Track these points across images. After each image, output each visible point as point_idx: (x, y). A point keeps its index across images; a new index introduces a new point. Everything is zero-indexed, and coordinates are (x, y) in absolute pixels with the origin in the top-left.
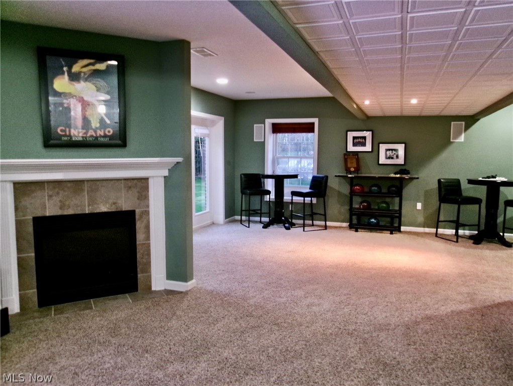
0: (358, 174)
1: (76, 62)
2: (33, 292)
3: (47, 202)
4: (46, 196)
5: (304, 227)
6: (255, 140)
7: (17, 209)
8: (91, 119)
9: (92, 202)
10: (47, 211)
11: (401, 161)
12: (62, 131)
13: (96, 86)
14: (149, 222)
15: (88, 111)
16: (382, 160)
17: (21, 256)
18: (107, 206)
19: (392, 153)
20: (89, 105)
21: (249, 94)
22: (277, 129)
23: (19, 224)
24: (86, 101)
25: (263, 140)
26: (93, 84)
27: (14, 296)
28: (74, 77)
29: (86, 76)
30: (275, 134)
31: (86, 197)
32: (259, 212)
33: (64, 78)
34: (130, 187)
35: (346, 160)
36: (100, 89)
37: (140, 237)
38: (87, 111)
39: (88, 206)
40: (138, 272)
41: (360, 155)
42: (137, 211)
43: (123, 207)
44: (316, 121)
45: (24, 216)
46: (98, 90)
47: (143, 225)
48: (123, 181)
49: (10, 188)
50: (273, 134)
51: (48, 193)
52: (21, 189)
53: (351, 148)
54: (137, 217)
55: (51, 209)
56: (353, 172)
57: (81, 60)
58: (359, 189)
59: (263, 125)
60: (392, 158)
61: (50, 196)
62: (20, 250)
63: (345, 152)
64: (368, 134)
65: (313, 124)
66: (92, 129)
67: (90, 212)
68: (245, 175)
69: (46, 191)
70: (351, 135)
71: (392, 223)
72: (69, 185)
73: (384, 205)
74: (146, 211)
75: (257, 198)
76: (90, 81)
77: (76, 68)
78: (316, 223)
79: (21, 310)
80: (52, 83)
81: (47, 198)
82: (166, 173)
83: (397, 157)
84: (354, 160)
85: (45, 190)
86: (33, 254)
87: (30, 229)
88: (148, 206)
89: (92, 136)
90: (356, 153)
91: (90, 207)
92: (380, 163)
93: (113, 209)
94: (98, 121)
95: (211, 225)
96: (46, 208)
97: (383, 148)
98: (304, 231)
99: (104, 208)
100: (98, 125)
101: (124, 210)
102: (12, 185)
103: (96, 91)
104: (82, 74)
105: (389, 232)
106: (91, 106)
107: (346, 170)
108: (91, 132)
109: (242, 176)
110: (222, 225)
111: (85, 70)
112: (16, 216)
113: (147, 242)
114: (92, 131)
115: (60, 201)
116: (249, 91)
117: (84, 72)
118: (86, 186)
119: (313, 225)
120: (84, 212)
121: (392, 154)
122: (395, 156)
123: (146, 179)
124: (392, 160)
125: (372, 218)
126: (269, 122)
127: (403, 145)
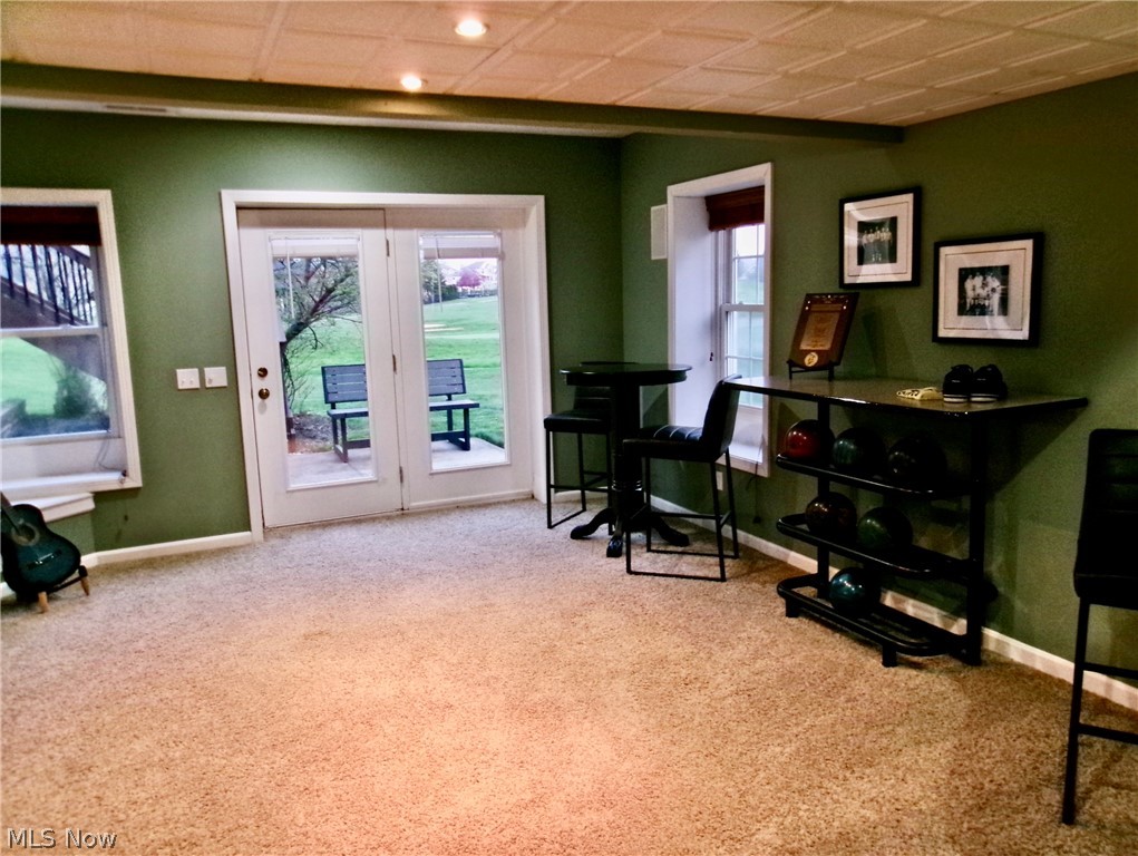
6: (652, 257)
11: (1018, 323)
16: (949, 319)
30: (722, 233)
50: (711, 236)
53: (851, 270)
56: (813, 369)
60: (985, 310)
63: (836, 289)
64: (904, 207)
70: (853, 215)
83: (1004, 305)
84: (832, 322)
92: (941, 331)
107: (790, 362)
122: (995, 300)
124: (983, 318)
126: (676, 194)
127: (1029, 244)
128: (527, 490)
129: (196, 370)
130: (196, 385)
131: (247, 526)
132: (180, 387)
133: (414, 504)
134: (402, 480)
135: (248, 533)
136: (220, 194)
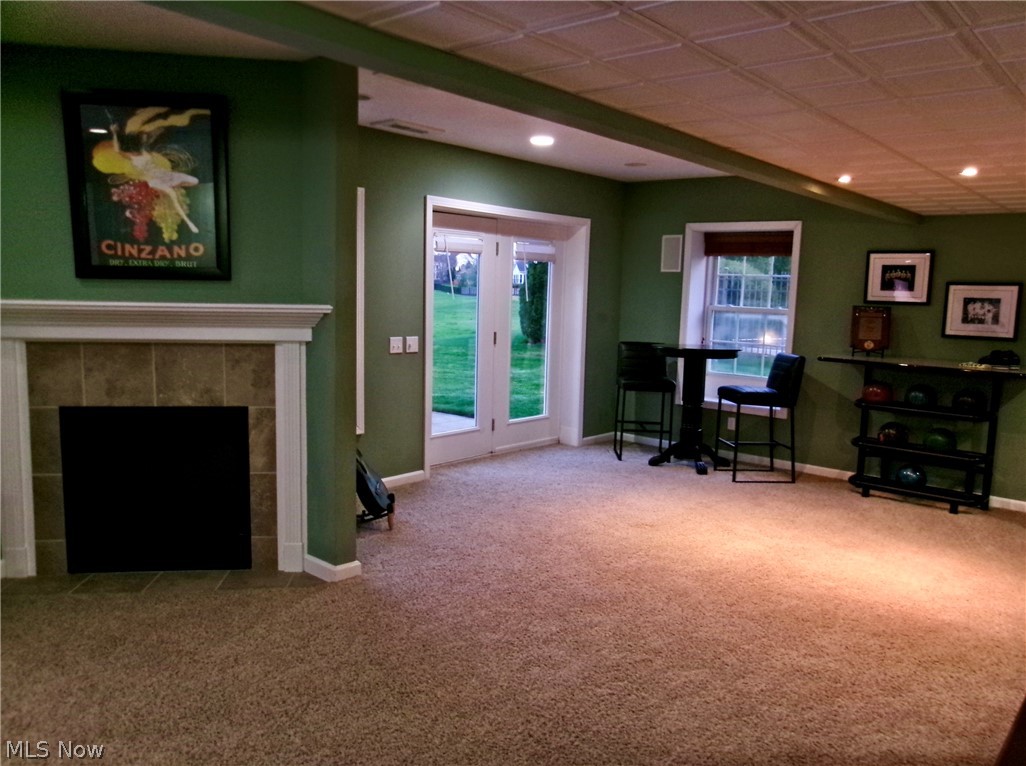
0: (882, 357)
1: (131, 114)
2: (59, 544)
3: (83, 380)
4: (82, 368)
5: (735, 471)
6: (663, 270)
7: (32, 390)
8: (163, 225)
9: (164, 384)
10: (84, 397)
11: (1006, 329)
12: (109, 247)
13: (170, 160)
14: (275, 434)
15: (157, 208)
16: (955, 326)
17: (39, 475)
18: (193, 396)
19: (982, 308)
20: (158, 197)
21: (633, 168)
22: (715, 245)
23: (36, 418)
24: (152, 189)
25: (679, 270)
26: (166, 155)
27: (26, 545)
28: (131, 144)
29: (152, 140)
30: (711, 258)
31: (154, 375)
32: (658, 428)
33: (112, 146)
34: (237, 362)
35: (855, 322)
36: (179, 165)
37: (256, 461)
38: (154, 209)
39: (158, 394)
40: (252, 531)
41: (895, 311)
42: (252, 409)
43: (225, 400)
44: (795, 226)
45: (45, 404)
46: (175, 166)
47: (263, 436)
48: (224, 348)
49: (20, 351)
50: (705, 258)
51: (85, 364)
52: (41, 354)
53: (875, 292)
54: (251, 421)
55: (91, 395)
56: (873, 350)
57: (142, 110)
58: (876, 394)
59: (681, 236)
60: (981, 321)
61: (89, 370)
62: (37, 465)
63: (860, 303)
64: (921, 261)
65: (790, 234)
66: (164, 244)
67: (160, 405)
68: (629, 345)
69: (82, 361)
70: (878, 261)
71: (969, 485)
72: (123, 351)
73: (940, 438)
74: (269, 410)
75: (656, 398)
76: (159, 151)
77: (133, 126)
78: (778, 463)
79: (38, 572)
80: (91, 158)
81: (83, 372)
82: (307, 335)
83: (996, 319)
84: (878, 325)
85: (79, 358)
86: (60, 475)
87: (54, 427)
88: (273, 401)
89: (163, 258)
90: (888, 306)
91: (161, 396)
92: (949, 332)
93: (205, 403)
94: (176, 227)
95: (550, 446)
96: (81, 391)
97: (957, 294)
98: (734, 480)
99: (187, 400)
100: (175, 236)
101: (225, 404)
102: (24, 346)
103: (170, 169)
104: (145, 137)
105: (948, 506)
106: (161, 198)
107: (853, 346)
108: (163, 251)
109: (623, 347)
110: (573, 448)
111: (149, 128)
112: (31, 402)
113: (270, 473)
114: (164, 248)
115: (108, 381)
116: (631, 162)
117: (146, 133)
118: (153, 355)
119: (772, 469)
120: (150, 405)
121: (981, 312)
122: (989, 317)
123: (269, 347)
124: (980, 326)
125: (906, 468)
126: (695, 229)
127: (1015, 289)
128: (556, 437)
129: (401, 338)
130: (401, 351)
131: (422, 467)
132: (392, 352)
133: (497, 448)
134: (493, 429)
135: (421, 472)
136: (425, 198)
